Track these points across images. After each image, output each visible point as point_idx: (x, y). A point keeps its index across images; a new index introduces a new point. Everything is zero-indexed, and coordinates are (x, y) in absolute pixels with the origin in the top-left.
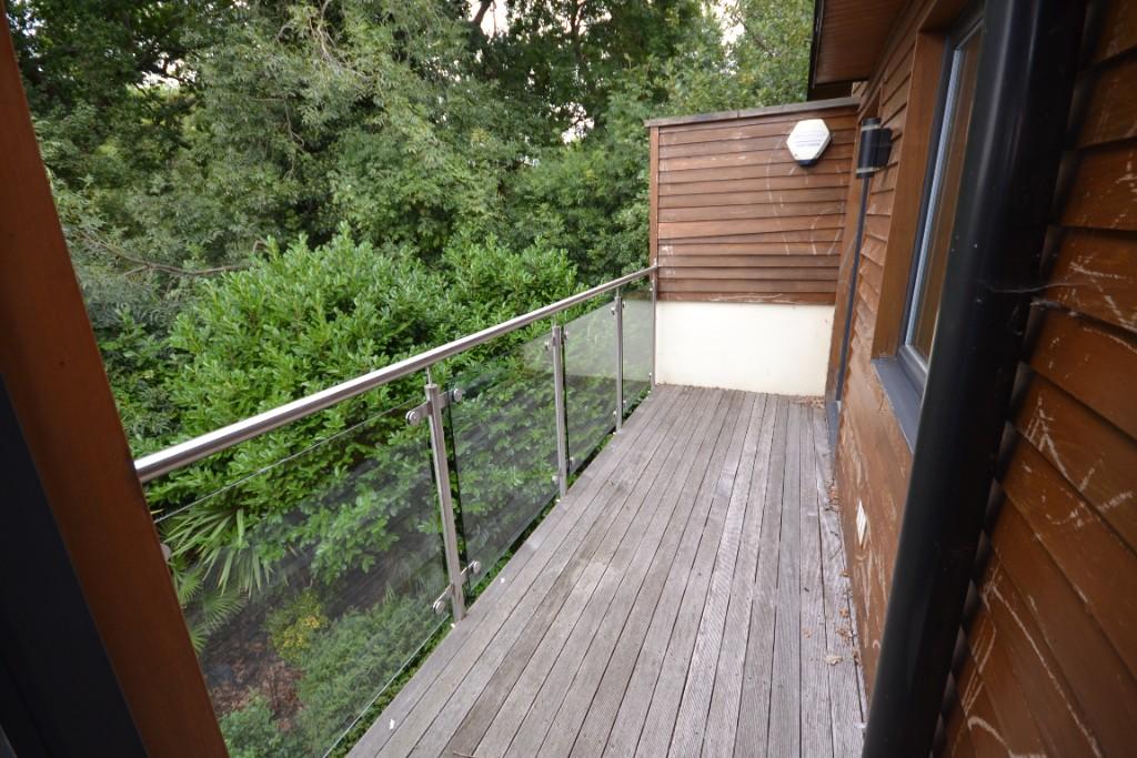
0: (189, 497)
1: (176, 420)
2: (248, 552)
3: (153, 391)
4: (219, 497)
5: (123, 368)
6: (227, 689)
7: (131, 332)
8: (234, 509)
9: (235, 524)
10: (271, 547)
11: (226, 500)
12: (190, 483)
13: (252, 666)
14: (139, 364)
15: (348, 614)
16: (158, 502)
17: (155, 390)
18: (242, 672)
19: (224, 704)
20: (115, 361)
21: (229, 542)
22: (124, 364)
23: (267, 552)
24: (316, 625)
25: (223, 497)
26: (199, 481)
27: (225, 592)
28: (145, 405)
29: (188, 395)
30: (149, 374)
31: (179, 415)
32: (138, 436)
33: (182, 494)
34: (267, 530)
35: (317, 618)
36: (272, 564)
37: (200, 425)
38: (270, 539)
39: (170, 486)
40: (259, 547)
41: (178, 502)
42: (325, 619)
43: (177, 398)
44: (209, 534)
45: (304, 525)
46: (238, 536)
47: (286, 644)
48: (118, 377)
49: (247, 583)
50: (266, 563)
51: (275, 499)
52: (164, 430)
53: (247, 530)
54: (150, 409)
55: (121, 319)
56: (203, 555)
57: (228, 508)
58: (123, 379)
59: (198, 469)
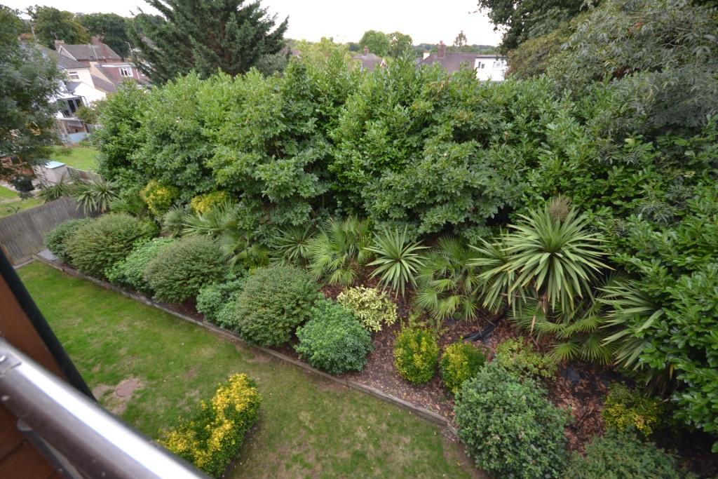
0: (637, 276)
1: (679, 218)
2: (639, 342)
3: (682, 188)
4: (653, 291)
5: (677, 162)
6: (567, 385)
7: (706, 136)
8: (658, 306)
9: (649, 316)
10: (657, 353)
11: (658, 297)
12: (645, 268)
13: (588, 391)
14: (690, 163)
15: (666, 452)
16: (617, 263)
17: (684, 188)
18: (582, 388)
19: (559, 390)
20: (675, 154)
21: (633, 324)
22: (679, 160)
23: (652, 354)
24: (640, 426)
25: (657, 294)
26: (651, 270)
27: (605, 346)
28: (667, 196)
29: (704, 203)
30: (690, 174)
31: (685, 215)
32: (640, 216)
33: (636, 269)
34: (666, 341)
35: (645, 423)
36: (646, 364)
37: (690, 232)
38: (663, 349)
39: (633, 260)
40: (649, 345)
41: (629, 272)
42: (649, 431)
43: (694, 203)
44: (624, 307)
45: (697, 366)
46: (642, 325)
47: (611, 410)
48: (667, 168)
49: (621, 355)
50: (642, 359)
51: (692, 330)
52: (662, 220)
53: (651, 328)
54: (668, 201)
55: (707, 123)
56: (611, 316)
57: (654, 303)
58: (669, 170)
59: (659, 261)
